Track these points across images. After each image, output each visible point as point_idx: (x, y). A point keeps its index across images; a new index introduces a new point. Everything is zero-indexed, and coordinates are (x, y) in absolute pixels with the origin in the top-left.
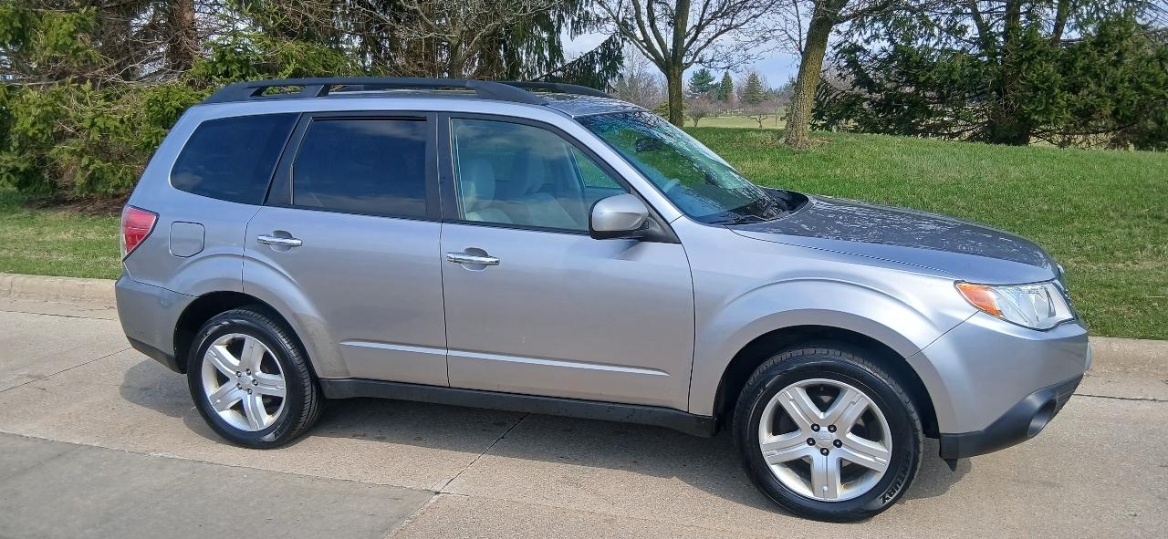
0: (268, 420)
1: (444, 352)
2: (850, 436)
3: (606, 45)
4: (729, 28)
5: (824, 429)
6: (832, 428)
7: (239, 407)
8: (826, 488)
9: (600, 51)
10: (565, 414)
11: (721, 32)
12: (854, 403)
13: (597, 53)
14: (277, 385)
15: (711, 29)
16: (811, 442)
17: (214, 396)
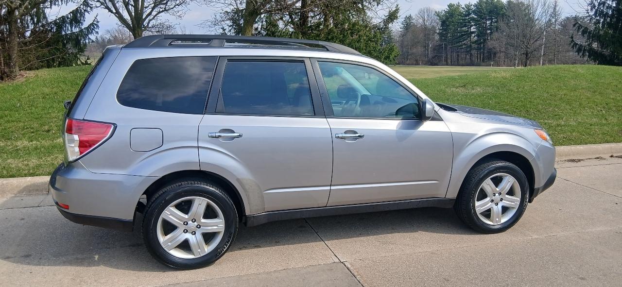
0: (208, 249)
1: (328, 188)
2: (507, 196)
3: (75, 13)
4: (165, 10)
5: (497, 195)
6: (500, 194)
7: (185, 246)
8: (497, 219)
9: (69, 17)
10: (388, 210)
11: (159, 12)
12: (509, 182)
13: (68, 18)
14: (218, 225)
15: (157, 10)
16: (492, 201)
17: (165, 242)
